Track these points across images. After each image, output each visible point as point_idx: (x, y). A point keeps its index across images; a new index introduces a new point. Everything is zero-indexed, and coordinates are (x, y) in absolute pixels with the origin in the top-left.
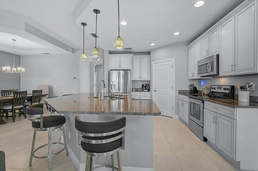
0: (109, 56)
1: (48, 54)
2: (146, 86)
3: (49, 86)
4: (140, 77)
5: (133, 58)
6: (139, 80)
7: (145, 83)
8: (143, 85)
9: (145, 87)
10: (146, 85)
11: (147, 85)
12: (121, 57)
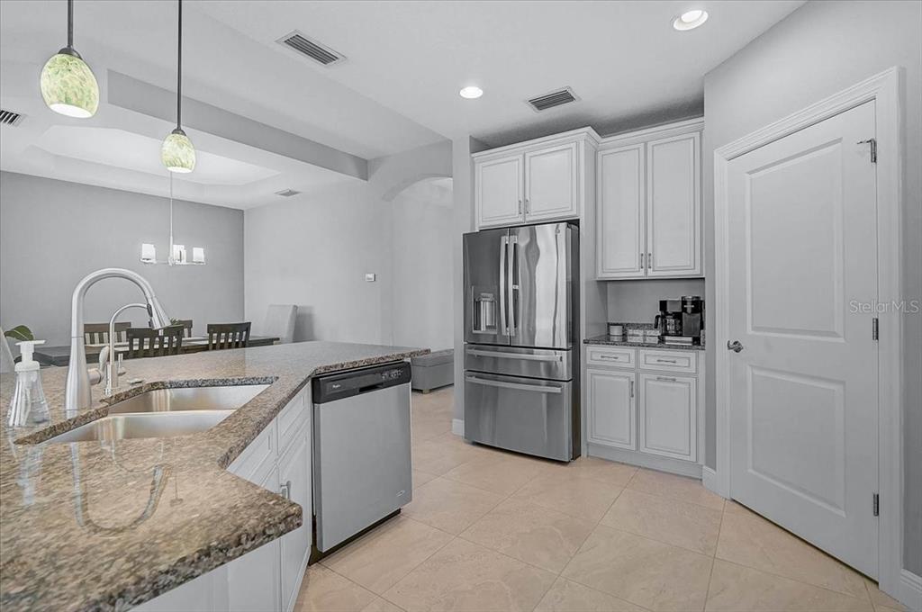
0: (473, 163)
1: (296, 193)
2: (684, 310)
3: (296, 307)
4: (646, 259)
5: (600, 154)
6: (641, 274)
7: (674, 295)
8: (663, 305)
9: (677, 316)
10: (684, 302)
11: (689, 307)
12: (528, 155)
